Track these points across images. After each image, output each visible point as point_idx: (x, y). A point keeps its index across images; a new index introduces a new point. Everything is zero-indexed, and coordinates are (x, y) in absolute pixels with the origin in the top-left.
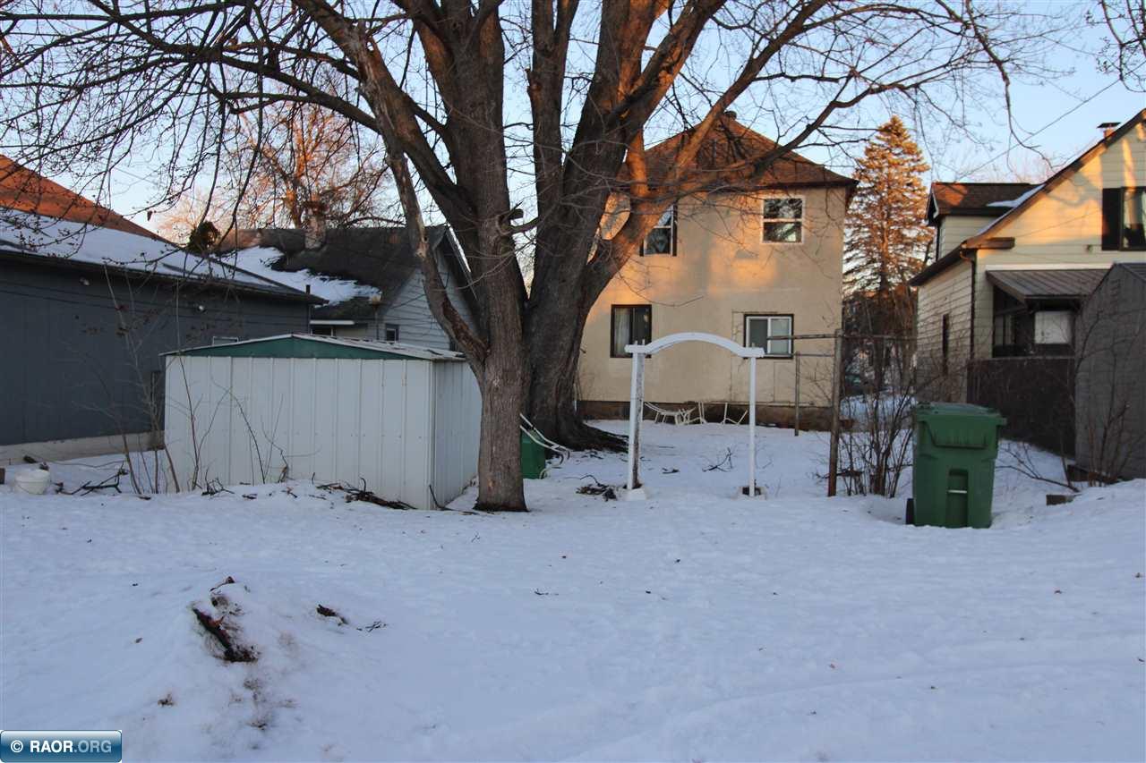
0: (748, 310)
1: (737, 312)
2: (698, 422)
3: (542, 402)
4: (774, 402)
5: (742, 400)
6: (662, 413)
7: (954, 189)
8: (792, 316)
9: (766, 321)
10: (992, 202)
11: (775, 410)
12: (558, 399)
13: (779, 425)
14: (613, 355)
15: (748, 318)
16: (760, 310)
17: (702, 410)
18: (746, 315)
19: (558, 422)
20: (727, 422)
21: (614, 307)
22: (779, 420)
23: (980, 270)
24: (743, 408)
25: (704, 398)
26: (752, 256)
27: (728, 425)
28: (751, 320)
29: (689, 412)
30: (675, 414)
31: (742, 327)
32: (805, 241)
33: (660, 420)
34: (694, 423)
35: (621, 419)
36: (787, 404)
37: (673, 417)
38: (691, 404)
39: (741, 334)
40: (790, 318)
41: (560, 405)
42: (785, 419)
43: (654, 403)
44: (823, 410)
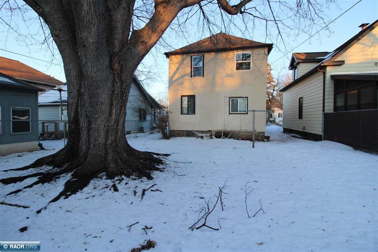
0: (230, 96)
1: (226, 97)
2: (212, 138)
3: (95, 141)
4: (240, 130)
5: (229, 129)
6: (199, 135)
7: (301, 55)
8: (247, 98)
9: (238, 100)
10: (317, 57)
11: (241, 133)
12: (107, 139)
13: (242, 139)
14: (182, 114)
15: (230, 99)
16: (235, 96)
17: (214, 133)
18: (230, 98)
19: (106, 154)
20: (223, 138)
21: (182, 96)
22: (243, 137)
23: (328, 75)
24: (229, 133)
25: (214, 129)
26: (231, 76)
27: (224, 139)
28: (232, 100)
29: (209, 134)
30: (203, 135)
31: (228, 102)
32: (252, 70)
33: (198, 137)
34: (211, 138)
35: (185, 137)
36: (246, 131)
37: (203, 137)
38: (210, 131)
39: (228, 105)
40: (246, 98)
41: (109, 142)
42: (245, 137)
43: (196, 131)
44: (259, 133)
